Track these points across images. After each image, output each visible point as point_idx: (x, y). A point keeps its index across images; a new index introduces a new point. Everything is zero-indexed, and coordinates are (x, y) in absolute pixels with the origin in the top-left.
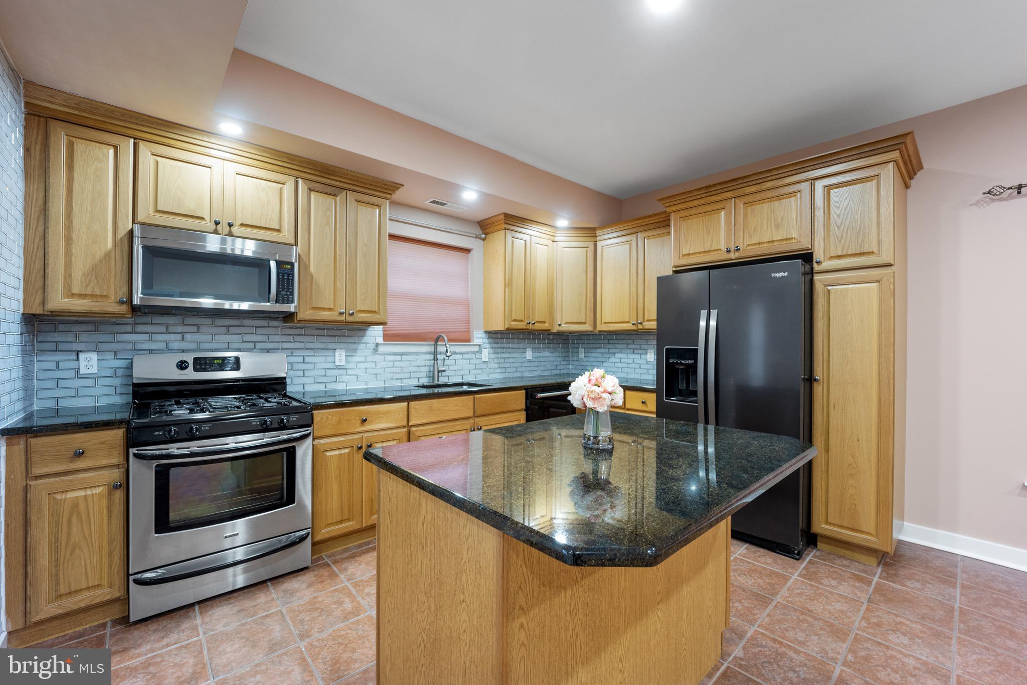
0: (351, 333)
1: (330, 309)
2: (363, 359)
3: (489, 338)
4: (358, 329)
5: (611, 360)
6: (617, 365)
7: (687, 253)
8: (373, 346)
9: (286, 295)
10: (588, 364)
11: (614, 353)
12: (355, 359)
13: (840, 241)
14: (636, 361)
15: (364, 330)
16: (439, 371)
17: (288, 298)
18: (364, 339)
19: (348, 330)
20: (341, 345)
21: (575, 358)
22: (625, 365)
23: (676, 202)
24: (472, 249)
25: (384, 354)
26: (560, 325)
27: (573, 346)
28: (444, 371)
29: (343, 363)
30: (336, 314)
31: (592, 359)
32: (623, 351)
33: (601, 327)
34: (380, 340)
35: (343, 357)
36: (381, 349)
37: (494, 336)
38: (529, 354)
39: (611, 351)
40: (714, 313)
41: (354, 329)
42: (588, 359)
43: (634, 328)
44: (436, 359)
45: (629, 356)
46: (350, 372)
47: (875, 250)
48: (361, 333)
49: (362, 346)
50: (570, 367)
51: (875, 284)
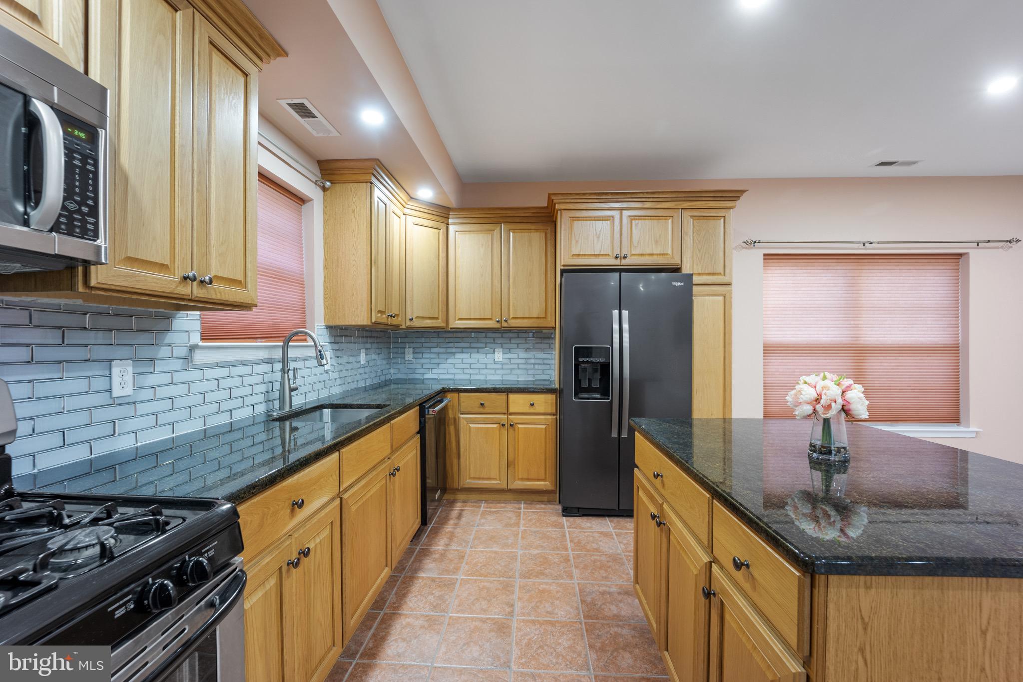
0: (146, 324)
1: (163, 267)
2: (166, 378)
3: (331, 335)
4: (159, 316)
5: (449, 361)
6: (457, 366)
7: (577, 253)
8: (183, 352)
9: (79, 211)
10: (419, 366)
11: (453, 354)
12: (151, 380)
13: (700, 262)
14: (481, 361)
15: (168, 318)
16: (292, 390)
17: (84, 222)
18: (170, 338)
19: (139, 316)
20: (125, 351)
21: (399, 361)
22: (468, 366)
23: (567, 201)
24: (311, 200)
25: (202, 368)
26: (411, 320)
27: (396, 345)
28: (296, 389)
29: (129, 391)
30: (177, 278)
31: (422, 361)
32: (465, 350)
33: (455, 324)
34: (196, 339)
35: (129, 378)
36: (200, 357)
37: (338, 332)
38: (363, 358)
39: (449, 350)
40: (625, 313)
41: (149, 316)
42: (418, 361)
43: (498, 325)
44: (285, 371)
45: (473, 356)
46: (142, 408)
47: (722, 273)
48: (161, 325)
49: (164, 352)
50: (392, 371)
51: (722, 298)
